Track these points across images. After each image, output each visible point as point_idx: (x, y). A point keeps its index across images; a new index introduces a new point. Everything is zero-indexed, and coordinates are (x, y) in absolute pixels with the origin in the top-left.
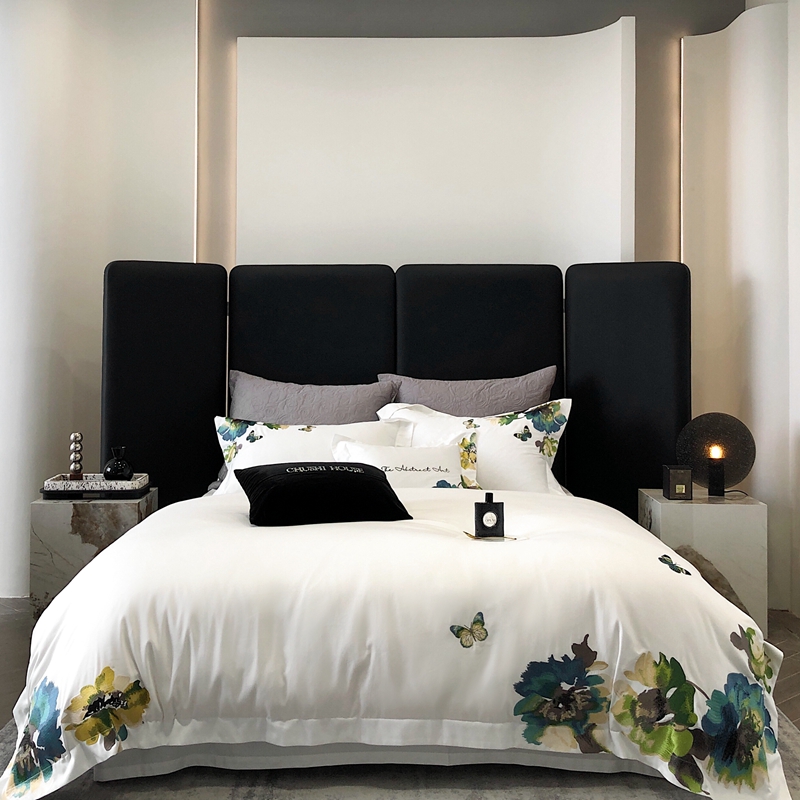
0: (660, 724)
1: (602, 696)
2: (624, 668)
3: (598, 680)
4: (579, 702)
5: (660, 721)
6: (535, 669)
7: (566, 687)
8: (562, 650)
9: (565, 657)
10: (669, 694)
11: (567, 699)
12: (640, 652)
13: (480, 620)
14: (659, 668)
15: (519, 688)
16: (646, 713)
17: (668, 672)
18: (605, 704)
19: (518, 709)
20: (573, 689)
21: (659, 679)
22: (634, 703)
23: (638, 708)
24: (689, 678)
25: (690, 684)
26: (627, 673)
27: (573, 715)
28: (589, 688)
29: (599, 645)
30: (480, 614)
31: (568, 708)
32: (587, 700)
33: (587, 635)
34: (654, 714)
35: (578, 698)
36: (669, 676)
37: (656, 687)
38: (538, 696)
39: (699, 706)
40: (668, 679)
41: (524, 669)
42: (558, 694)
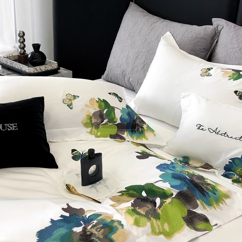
1: (109, 220)
7: (78, 230)
10: (144, 195)
18: (116, 224)
20: (85, 229)
22: (134, 211)
23: (139, 210)
28: (95, 222)
32: (101, 228)
35: (94, 231)
37: (134, 199)
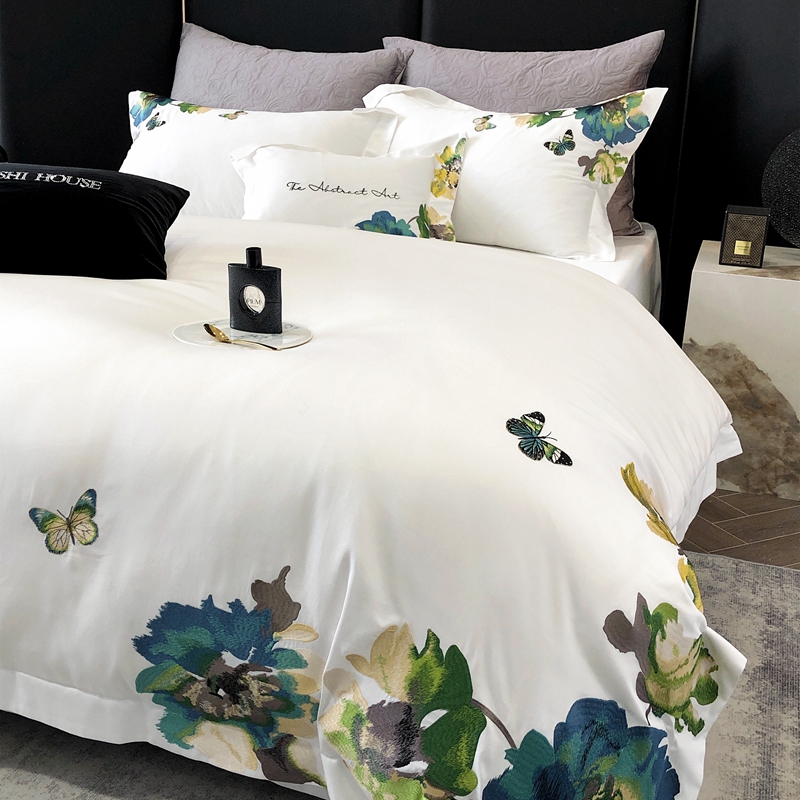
0: (401, 774)
1: (301, 691)
2: (346, 648)
3: (297, 661)
4: (255, 692)
5: (402, 769)
6: (173, 616)
7: (231, 661)
8: (232, 590)
9: (236, 605)
10: (428, 721)
11: (232, 684)
12: (384, 621)
13: (87, 505)
14: (421, 661)
15: (142, 645)
16: (378, 747)
17: (437, 674)
18: (304, 706)
19: (143, 682)
20: (243, 669)
21: (415, 685)
22: (358, 720)
23: (365, 732)
24: (481, 694)
25: (478, 707)
26: (353, 659)
27: (247, 713)
28: (275, 672)
29: (306, 591)
30: (92, 493)
31: (235, 700)
32: (271, 693)
33: (287, 569)
34: (391, 752)
35: (254, 686)
36: (436, 682)
37: (406, 700)
38: (178, 668)
39: (486, 759)
40: (434, 690)
41: (155, 613)
42: (215, 671)
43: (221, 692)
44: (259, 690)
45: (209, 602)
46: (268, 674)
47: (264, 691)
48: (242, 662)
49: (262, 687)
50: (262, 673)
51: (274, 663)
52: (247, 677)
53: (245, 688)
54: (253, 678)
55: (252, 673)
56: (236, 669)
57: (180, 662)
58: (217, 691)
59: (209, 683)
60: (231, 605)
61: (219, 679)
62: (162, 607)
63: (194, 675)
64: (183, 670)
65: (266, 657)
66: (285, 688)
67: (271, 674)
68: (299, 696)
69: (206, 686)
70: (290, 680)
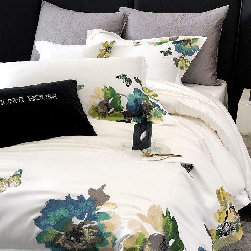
1: (107, 231)
3: (106, 216)
4: (87, 235)
6: (52, 205)
7: (76, 221)
9: (81, 197)
11: (77, 233)
13: (19, 174)
15: (38, 222)
18: (110, 239)
20: (82, 224)
27: (84, 247)
28: (96, 223)
30: (21, 171)
31: (79, 241)
32: (95, 234)
35: (87, 232)
38: (53, 230)
42: (70, 228)
43: (72, 238)
44: (89, 234)
45: (68, 197)
46: (93, 225)
47: (91, 234)
48: (81, 221)
49: (91, 232)
50: (90, 225)
51: (96, 219)
52: (83, 228)
53: (83, 234)
54: (86, 228)
55: (86, 226)
56: (78, 225)
57: (54, 227)
58: (71, 238)
59: (67, 235)
60: (79, 197)
61: (71, 232)
62: (47, 202)
63: (60, 232)
64: (55, 231)
65: (93, 217)
66: (100, 230)
67: (94, 224)
68: (107, 233)
69: (65, 237)
70: (102, 226)
